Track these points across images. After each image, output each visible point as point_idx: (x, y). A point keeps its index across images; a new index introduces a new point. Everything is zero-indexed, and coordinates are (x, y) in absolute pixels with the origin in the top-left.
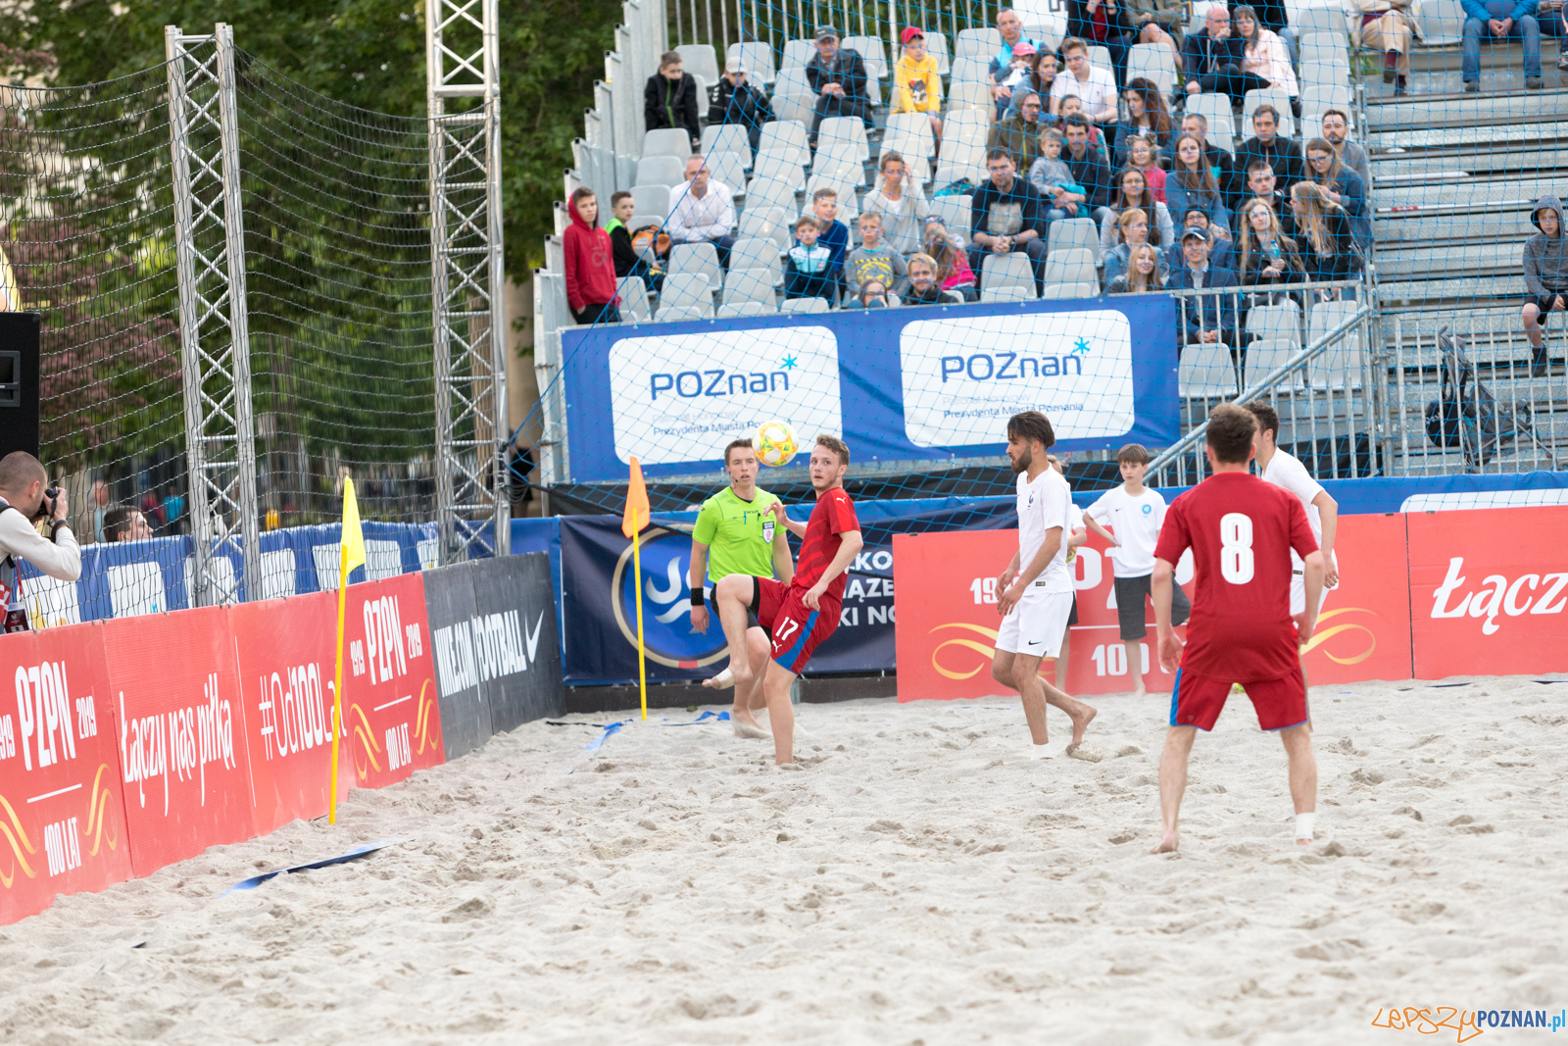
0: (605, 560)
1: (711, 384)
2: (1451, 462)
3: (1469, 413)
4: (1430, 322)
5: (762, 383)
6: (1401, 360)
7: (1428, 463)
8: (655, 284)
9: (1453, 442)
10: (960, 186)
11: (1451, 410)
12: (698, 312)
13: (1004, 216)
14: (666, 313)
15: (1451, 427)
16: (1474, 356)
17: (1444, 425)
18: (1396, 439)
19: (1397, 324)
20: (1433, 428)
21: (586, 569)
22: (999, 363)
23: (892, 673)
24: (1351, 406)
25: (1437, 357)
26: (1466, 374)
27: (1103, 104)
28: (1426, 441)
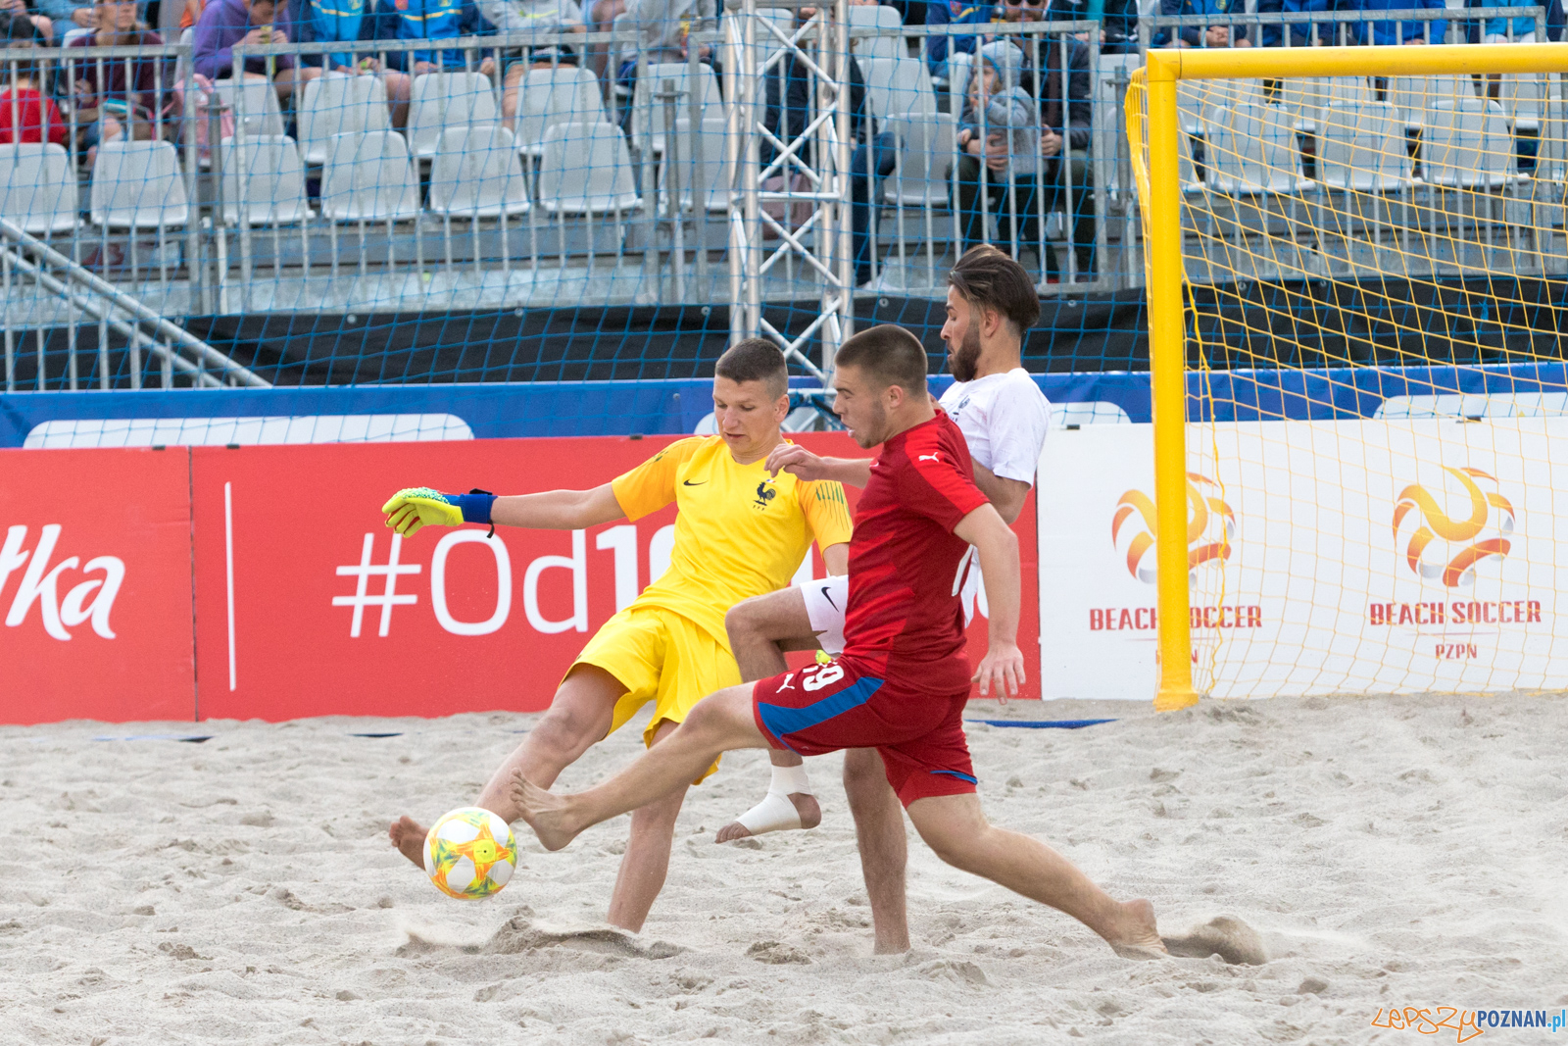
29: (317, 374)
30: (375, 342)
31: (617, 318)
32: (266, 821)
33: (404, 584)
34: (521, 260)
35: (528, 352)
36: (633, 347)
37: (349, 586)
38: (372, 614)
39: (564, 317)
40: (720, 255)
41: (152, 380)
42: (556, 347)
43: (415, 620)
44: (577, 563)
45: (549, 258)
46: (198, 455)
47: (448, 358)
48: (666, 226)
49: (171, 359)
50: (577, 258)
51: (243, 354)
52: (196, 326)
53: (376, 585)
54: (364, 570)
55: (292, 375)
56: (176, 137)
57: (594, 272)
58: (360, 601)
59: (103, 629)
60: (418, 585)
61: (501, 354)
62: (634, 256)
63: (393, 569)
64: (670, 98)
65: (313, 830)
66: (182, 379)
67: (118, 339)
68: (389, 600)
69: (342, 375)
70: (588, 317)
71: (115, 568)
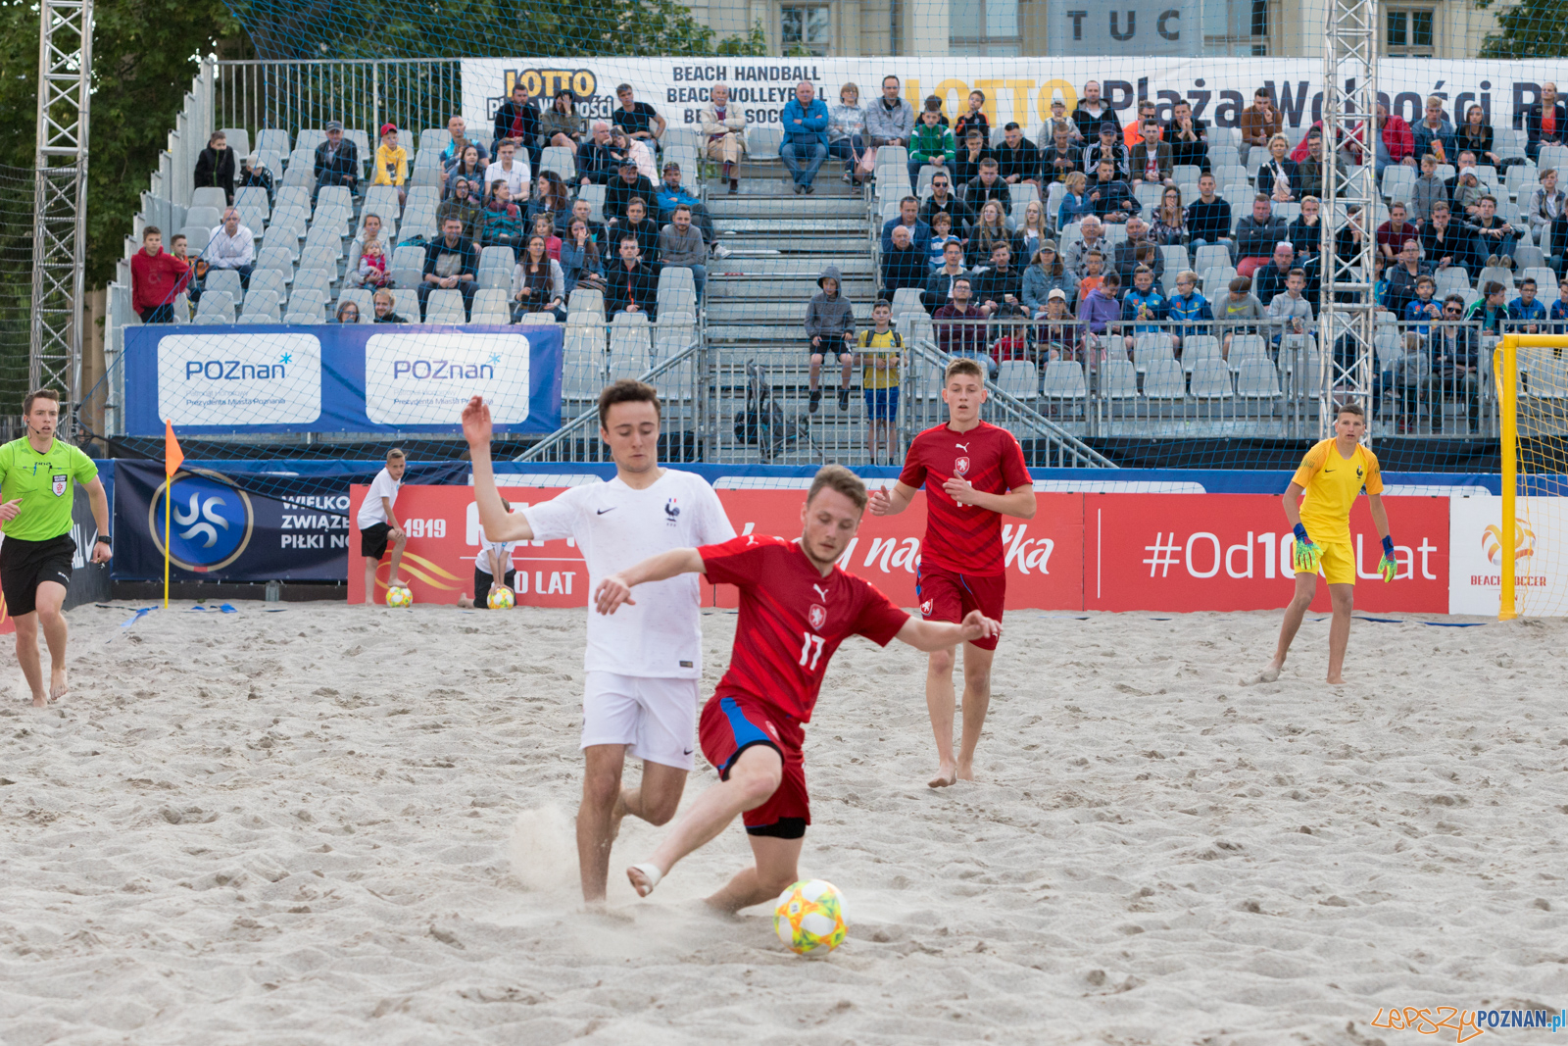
0: (146, 492)
1: (230, 371)
2: (750, 455)
3: (765, 421)
4: (742, 355)
5: (266, 373)
6: (719, 381)
7: (734, 455)
8: (195, 297)
9: (753, 441)
10: (417, 240)
11: (752, 420)
12: (223, 319)
13: (448, 263)
14: (200, 319)
15: (752, 430)
16: (771, 381)
17: (747, 429)
18: (713, 436)
19: (718, 356)
20: (739, 430)
21: (132, 498)
22: (435, 367)
23: (345, 583)
24: (683, 411)
25: (744, 380)
26: (764, 395)
27: (520, 190)
28: (734, 439)
29: (1139, 464)
30: (1165, 451)
31: (1269, 444)
32: (1112, 655)
33: (1174, 555)
34: (1229, 417)
35: (1231, 457)
36: (1276, 456)
37: (1150, 555)
38: (1160, 567)
39: (1246, 442)
40: (1315, 417)
41: (1068, 464)
42: (1242, 455)
43: (1178, 570)
44: (1249, 549)
45: (1241, 417)
46: (1086, 496)
47: (1196, 458)
48: (1292, 404)
49: (1076, 455)
50: (1253, 417)
51: (1107, 454)
52: (1088, 441)
53: (1162, 555)
54: (1157, 548)
55: (1128, 464)
56: (1081, 359)
57: (1259, 422)
58: (1155, 561)
59: (1043, 570)
60: (1181, 555)
61: (1219, 457)
62: (1277, 416)
63: (1169, 548)
64: (1295, 349)
65: (1132, 659)
66: (1081, 464)
67: (1054, 445)
68: (1167, 561)
69: (1150, 464)
70: (1257, 443)
71: (1050, 544)
